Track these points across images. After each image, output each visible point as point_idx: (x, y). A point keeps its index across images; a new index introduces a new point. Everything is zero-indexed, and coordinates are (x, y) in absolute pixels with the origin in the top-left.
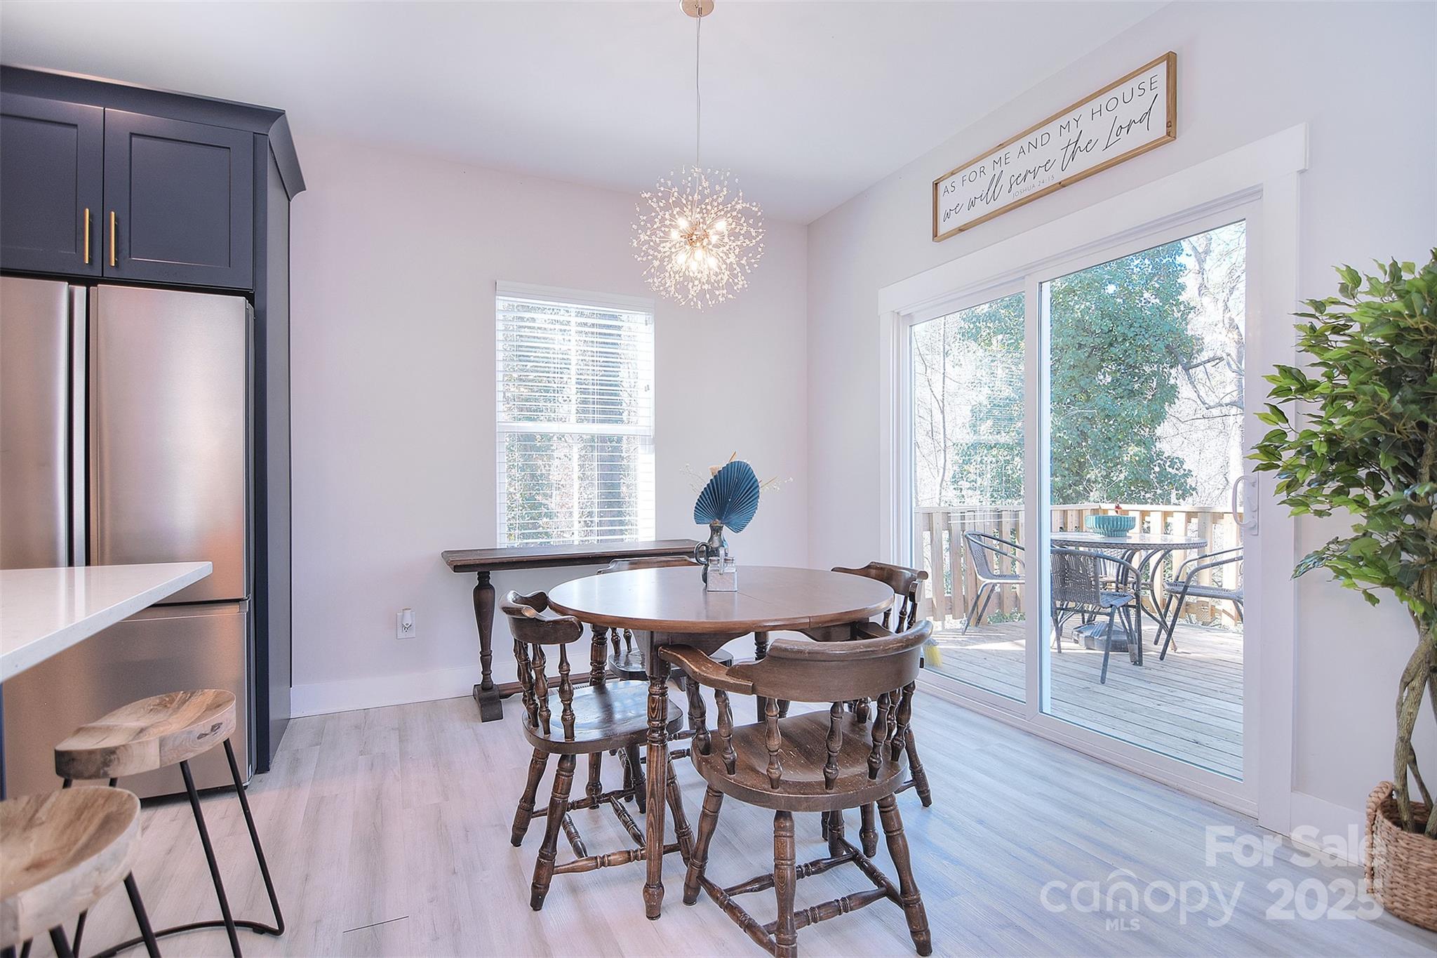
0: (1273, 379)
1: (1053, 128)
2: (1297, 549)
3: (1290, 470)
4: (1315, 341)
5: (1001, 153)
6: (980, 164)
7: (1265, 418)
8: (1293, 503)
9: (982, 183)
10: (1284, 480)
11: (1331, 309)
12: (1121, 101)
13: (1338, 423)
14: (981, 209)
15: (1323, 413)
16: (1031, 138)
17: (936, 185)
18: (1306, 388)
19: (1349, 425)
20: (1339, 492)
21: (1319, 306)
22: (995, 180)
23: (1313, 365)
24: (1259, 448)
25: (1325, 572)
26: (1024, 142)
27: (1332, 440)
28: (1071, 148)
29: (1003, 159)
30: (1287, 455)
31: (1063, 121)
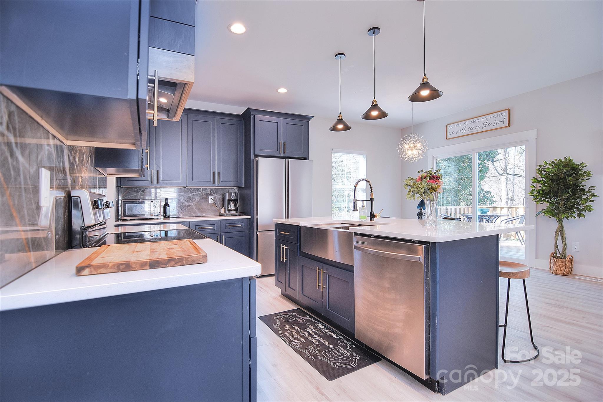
0: (532, 180)
1: (480, 118)
2: (536, 211)
3: (536, 196)
4: (540, 172)
5: (466, 121)
6: (460, 123)
7: (531, 187)
8: (536, 202)
9: (460, 128)
10: (534, 198)
11: (542, 167)
12: (497, 116)
13: (544, 188)
14: (460, 134)
15: (541, 186)
16: (474, 119)
17: (446, 126)
18: (539, 181)
19: (546, 188)
20: (544, 200)
21: (540, 166)
22: (464, 128)
23: (539, 177)
24: (530, 192)
25: (543, 214)
26: (472, 120)
27: (543, 191)
28: (485, 124)
29: (466, 123)
30: (535, 193)
31: (483, 117)
